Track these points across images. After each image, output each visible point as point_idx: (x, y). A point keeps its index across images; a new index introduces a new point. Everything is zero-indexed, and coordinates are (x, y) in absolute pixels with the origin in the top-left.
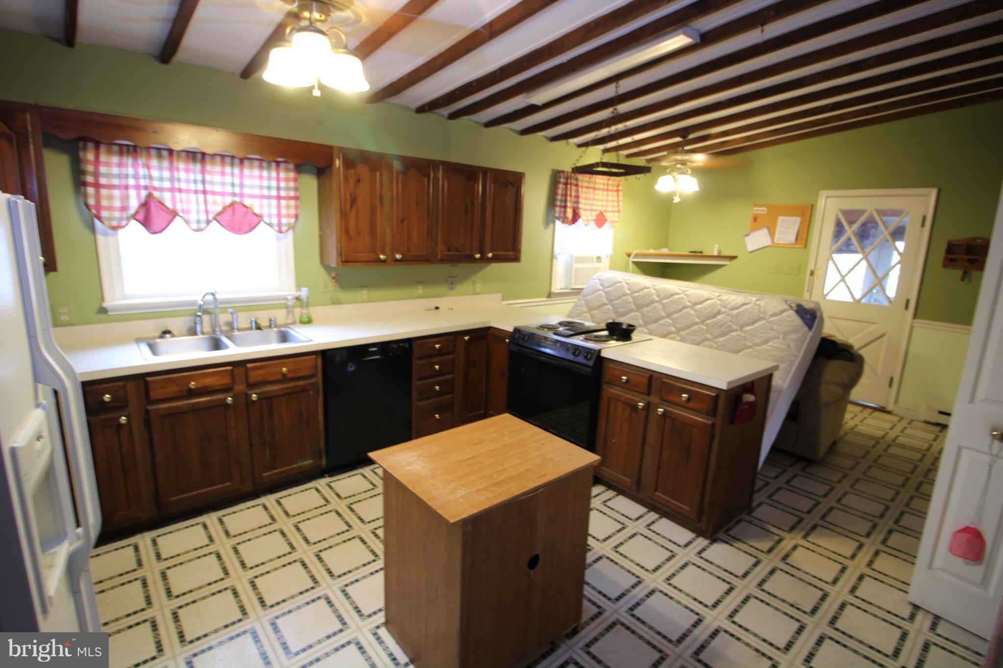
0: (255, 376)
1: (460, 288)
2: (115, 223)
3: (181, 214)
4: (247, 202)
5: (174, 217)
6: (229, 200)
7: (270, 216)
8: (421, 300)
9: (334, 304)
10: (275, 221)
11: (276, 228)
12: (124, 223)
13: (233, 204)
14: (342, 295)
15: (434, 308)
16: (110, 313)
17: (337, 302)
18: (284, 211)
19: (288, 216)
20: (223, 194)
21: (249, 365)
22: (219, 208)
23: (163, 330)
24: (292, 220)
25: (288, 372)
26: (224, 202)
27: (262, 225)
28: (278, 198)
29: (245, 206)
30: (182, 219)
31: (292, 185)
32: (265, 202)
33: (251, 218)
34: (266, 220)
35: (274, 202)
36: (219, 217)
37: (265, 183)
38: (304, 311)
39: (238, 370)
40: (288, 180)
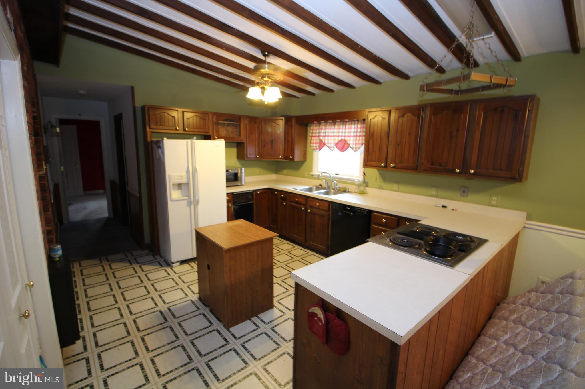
0: (312, 203)
1: (471, 197)
2: (315, 148)
3: (327, 145)
4: (346, 139)
5: (324, 145)
6: (340, 138)
7: (353, 144)
8: (433, 199)
9: (379, 188)
10: (354, 146)
11: (355, 149)
13: (342, 140)
14: (384, 185)
15: (441, 206)
16: (314, 176)
17: (381, 188)
18: (357, 142)
19: (359, 144)
20: (338, 136)
22: (336, 142)
23: (320, 184)
24: (360, 146)
25: (319, 206)
26: (338, 139)
27: (350, 148)
28: (356, 136)
29: (345, 140)
30: (326, 146)
31: (362, 130)
32: (352, 138)
33: (346, 146)
34: (351, 146)
35: (355, 138)
36: (336, 145)
37: (353, 130)
38: (362, 188)
39: (308, 200)
40: (361, 128)
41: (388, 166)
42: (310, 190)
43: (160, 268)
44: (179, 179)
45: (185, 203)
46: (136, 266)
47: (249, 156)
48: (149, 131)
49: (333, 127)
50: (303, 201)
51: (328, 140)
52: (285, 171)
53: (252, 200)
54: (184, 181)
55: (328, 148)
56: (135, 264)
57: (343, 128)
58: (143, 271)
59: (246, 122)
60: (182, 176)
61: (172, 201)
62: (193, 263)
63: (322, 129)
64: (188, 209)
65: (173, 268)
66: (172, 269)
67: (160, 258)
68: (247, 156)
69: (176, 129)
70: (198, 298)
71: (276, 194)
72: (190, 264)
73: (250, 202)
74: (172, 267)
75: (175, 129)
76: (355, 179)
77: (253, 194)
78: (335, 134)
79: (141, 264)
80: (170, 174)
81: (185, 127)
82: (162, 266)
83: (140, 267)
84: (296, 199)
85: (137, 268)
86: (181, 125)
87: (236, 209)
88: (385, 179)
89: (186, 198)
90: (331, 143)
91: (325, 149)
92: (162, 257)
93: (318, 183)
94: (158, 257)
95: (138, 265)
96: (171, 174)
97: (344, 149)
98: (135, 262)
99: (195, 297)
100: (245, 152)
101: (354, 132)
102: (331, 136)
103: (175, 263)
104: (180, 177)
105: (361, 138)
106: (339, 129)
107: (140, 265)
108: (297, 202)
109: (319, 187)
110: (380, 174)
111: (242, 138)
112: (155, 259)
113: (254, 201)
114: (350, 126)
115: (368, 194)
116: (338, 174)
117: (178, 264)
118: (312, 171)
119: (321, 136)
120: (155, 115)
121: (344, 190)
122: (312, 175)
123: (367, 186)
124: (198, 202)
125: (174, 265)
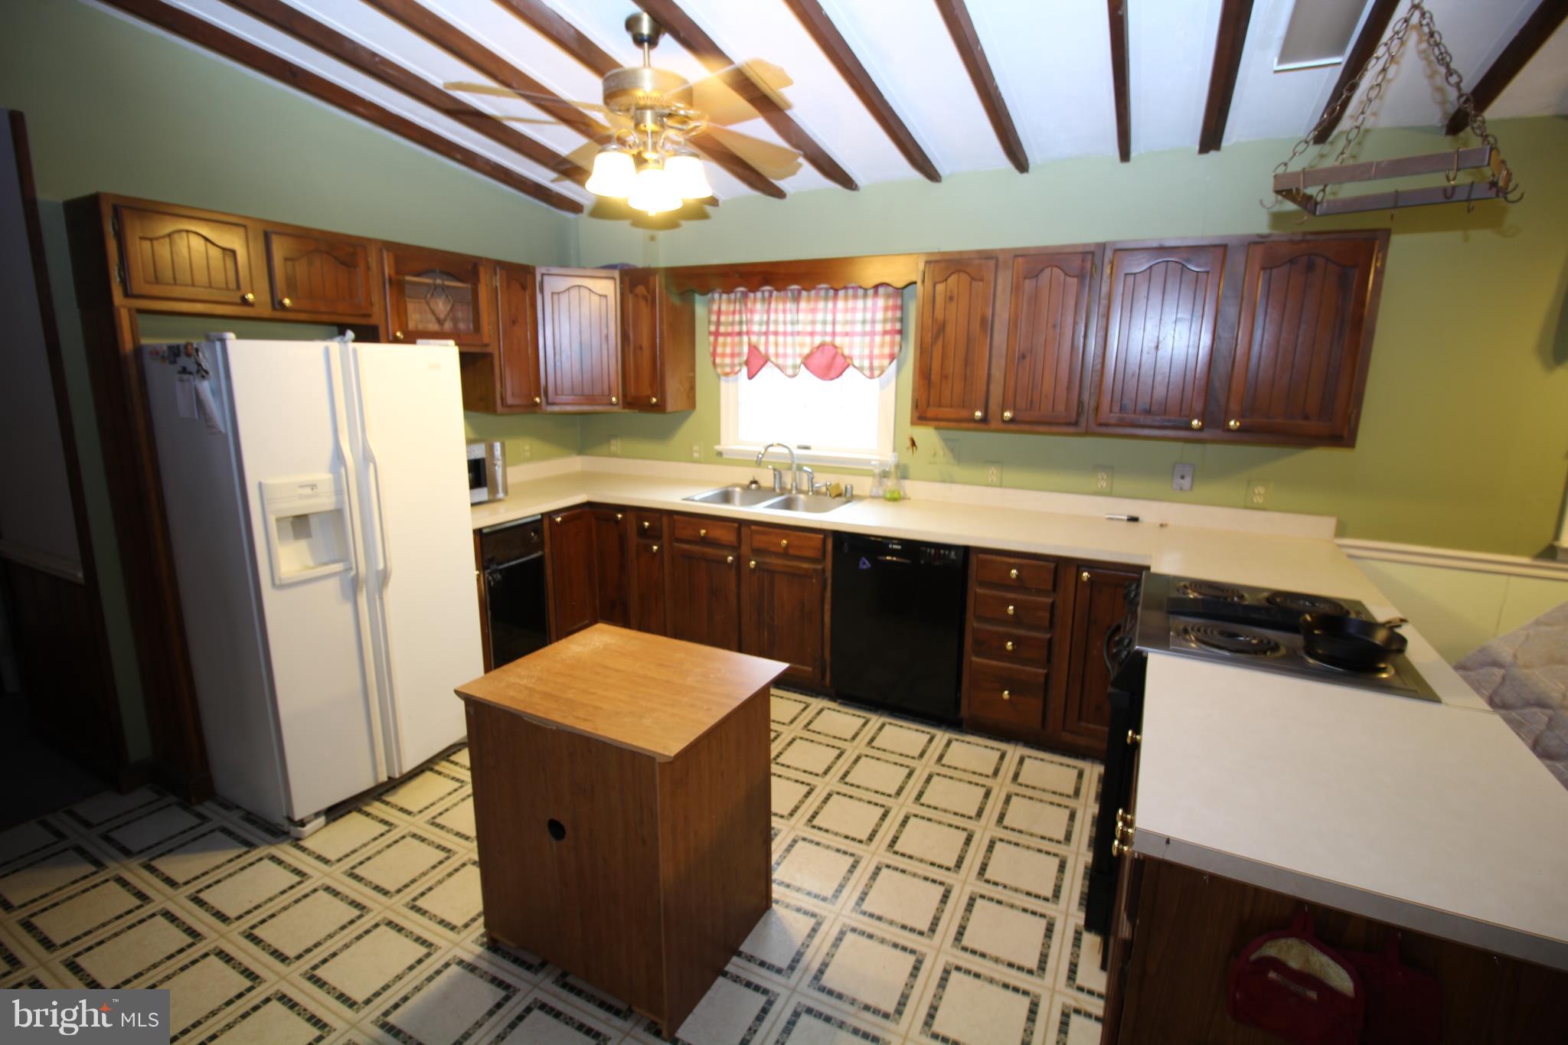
0: (760, 541)
1: (1200, 489)
2: (728, 370)
3: (773, 359)
4: (838, 341)
5: (766, 362)
6: (818, 340)
7: (862, 357)
9: (943, 481)
10: (866, 363)
11: (868, 373)
12: (737, 369)
13: (822, 345)
14: (957, 471)
15: (1125, 518)
16: (728, 457)
18: (876, 351)
19: (882, 356)
20: (811, 334)
21: (753, 527)
22: (806, 351)
23: (751, 479)
24: (886, 362)
25: (787, 546)
26: (812, 343)
27: (850, 370)
28: (873, 334)
29: (835, 347)
30: (772, 362)
31: (890, 314)
32: (857, 340)
33: (839, 361)
34: (857, 363)
35: (867, 339)
36: (807, 361)
37: (859, 316)
38: (890, 483)
39: (744, 530)
40: (886, 309)
41: (989, 417)
42: (726, 497)
43: (247, 853)
44: (301, 497)
45: (332, 586)
46: (130, 870)
47: (510, 401)
48: (124, 306)
49: (790, 305)
50: (726, 536)
51: (776, 344)
52: (616, 445)
53: (540, 545)
54: (324, 502)
55: (777, 370)
56: (114, 859)
57: (825, 310)
58: (171, 883)
59: (497, 281)
60: (313, 486)
61: (278, 586)
62: (377, 804)
63: (752, 312)
64: (348, 608)
65: (302, 843)
66: (303, 849)
67: (223, 811)
68: (503, 399)
69: (245, 302)
70: (482, 945)
71: (617, 521)
72: (368, 809)
73: (535, 555)
74: (299, 839)
75: (238, 300)
76: (873, 460)
77: (542, 525)
78: (799, 328)
79: (150, 855)
80: (263, 481)
81: (279, 294)
82: (251, 845)
83: (152, 870)
84: (703, 532)
85: (135, 874)
86: (263, 284)
87: (492, 583)
88: (959, 456)
89: (338, 567)
90: (785, 356)
91: (768, 372)
92: (227, 805)
93: (744, 476)
94: (208, 808)
95: (134, 863)
96: (269, 481)
97: (833, 372)
98: (114, 852)
99: (469, 945)
100: (498, 386)
101: (864, 322)
102: (785, 334)
103: (309, 822)
104: (308, 491)
105: (888, 338)
106: (814, 311)
107: (143, 859)
108: (704, 541)
109: (754, 490)
110: (945, 440)
111: (486, 340)
112: (204, 818)
113: (547, 550)
114: (812, 305)
115: (909, 499)
116: (807, 448)
117: (322, 820)
118: (719, 443)
119: (754, 333)
120: (151, 240)
121: (838, 492)
122: (720, 454)
123: (904, 477)
124: (384, 578)
125: (308, 828)
